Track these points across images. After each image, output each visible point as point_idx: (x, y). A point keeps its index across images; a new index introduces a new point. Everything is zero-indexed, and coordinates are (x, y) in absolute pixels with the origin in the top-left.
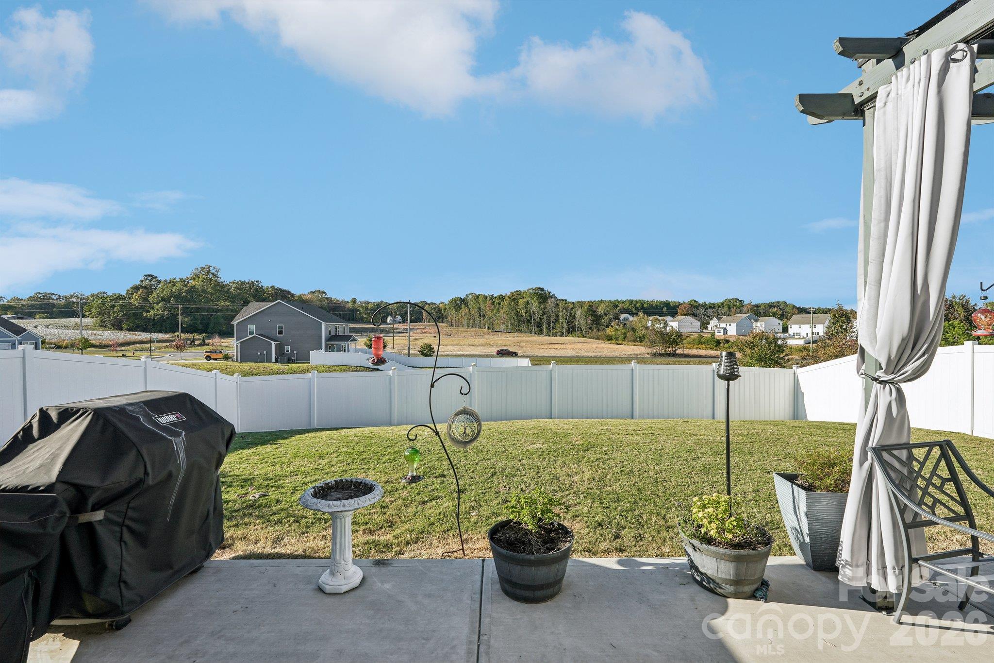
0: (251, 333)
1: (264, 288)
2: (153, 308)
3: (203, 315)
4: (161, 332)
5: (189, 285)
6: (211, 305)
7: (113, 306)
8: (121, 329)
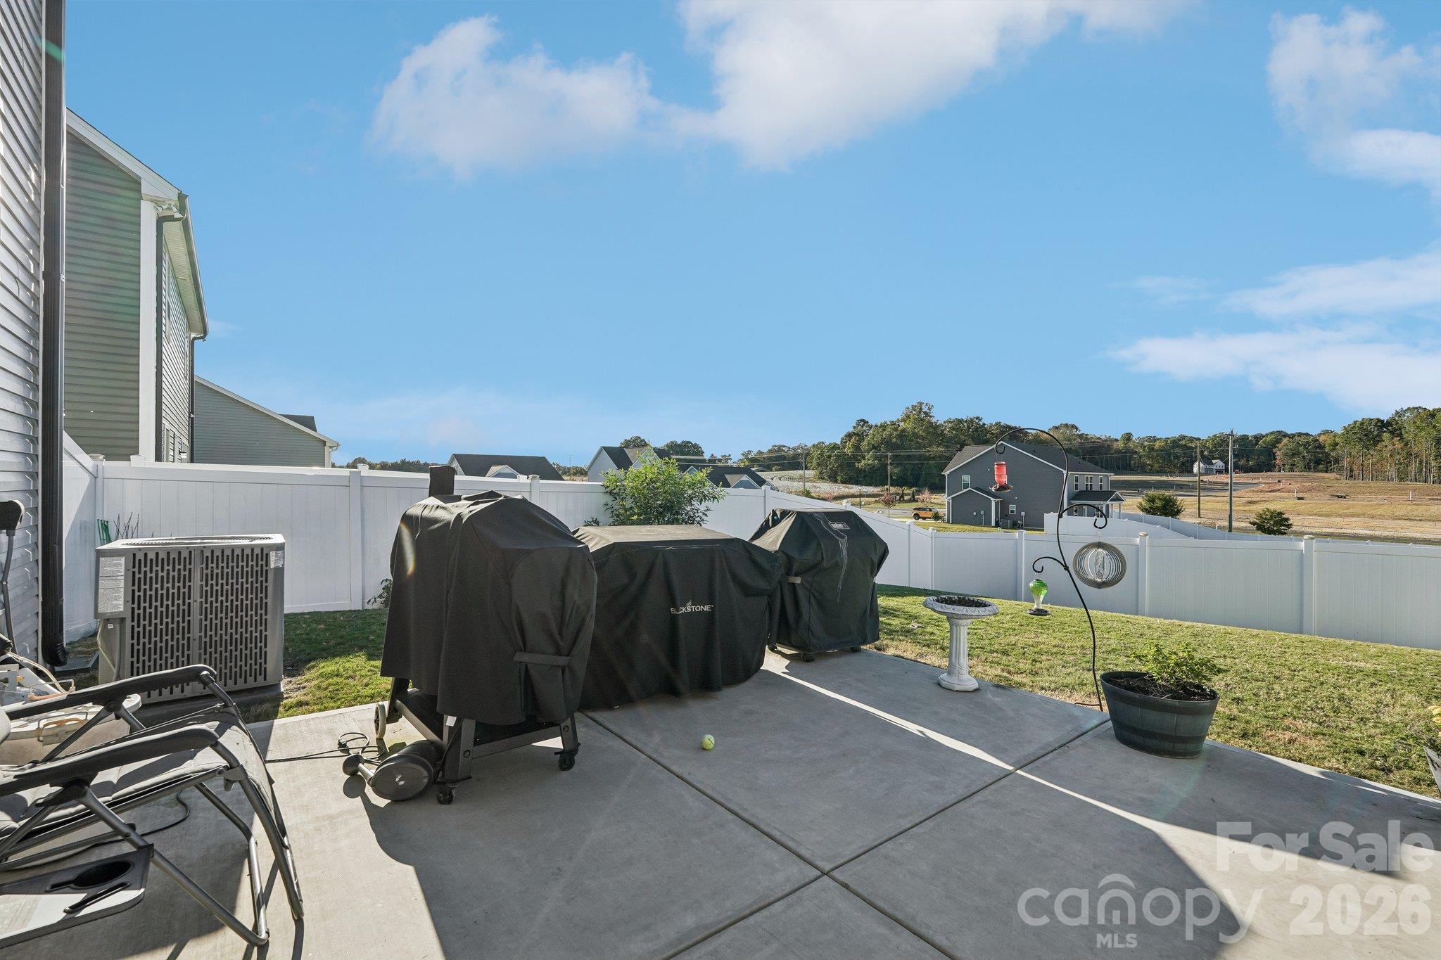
0: (966, 486)
1: (986, 426)
2: (864, 457)
3: (913, 464)
4: (871, 486)
5: (899, 429)
6: (922, 452)
7: (830, 457)
8: (836, 481)
